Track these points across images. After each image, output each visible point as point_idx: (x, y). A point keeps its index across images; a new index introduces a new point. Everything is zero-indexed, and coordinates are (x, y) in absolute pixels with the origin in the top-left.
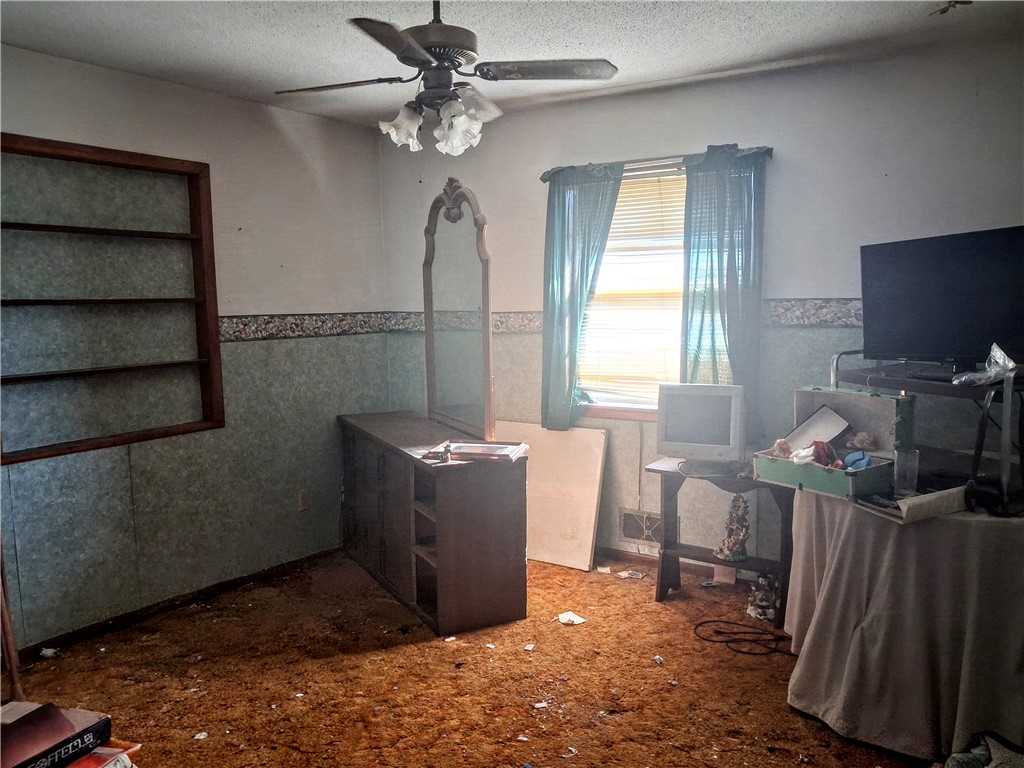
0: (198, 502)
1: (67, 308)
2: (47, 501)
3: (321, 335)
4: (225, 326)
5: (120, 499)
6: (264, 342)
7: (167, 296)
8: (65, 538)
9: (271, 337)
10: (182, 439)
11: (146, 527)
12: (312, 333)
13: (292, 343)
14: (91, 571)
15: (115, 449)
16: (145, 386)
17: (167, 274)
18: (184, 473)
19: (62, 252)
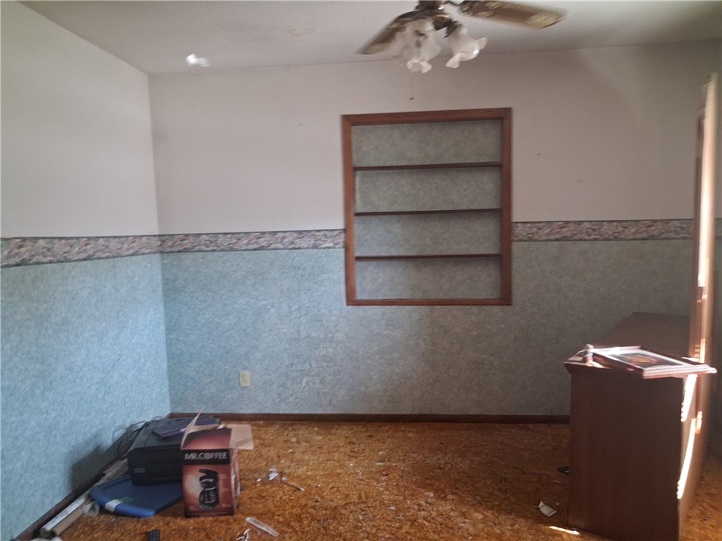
0: (485, 356)
1: (405, 217)
2: (378, 331)
3: (622, 239)
4: (518, 230)
5: (424, 340)
6: (557, 242)
7: (478, 208)
8: (388, 356)
9: (565, 239)
10: (474, 309)
11: (441, 364)
12: (611, 237)
13: (587, 245)
14: (402, 380)
15: (424, 307)
16: (455, 269)
17: (478, 191)
18: (475, 333)
19: (405, 182)
